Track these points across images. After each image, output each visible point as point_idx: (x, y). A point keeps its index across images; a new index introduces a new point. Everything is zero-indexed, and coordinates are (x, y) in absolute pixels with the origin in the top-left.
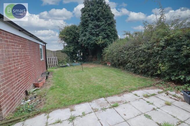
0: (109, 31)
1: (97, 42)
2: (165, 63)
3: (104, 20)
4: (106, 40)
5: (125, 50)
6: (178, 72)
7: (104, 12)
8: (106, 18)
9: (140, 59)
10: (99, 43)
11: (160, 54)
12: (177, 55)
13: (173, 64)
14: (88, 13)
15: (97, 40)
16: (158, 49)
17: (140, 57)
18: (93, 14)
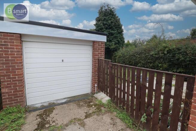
0: (120, 38)
1: (111, 47)
2: (166, 63)
3: (116, 29)
4: (117, 45)
5: (137, 55)
6: (173, 68)
7: (116, 23)
8: (117, 28)
9: (149, 61)
10: (112, 47)
11: (163, 58)
12: (173, 59)
13: (170, 63)
14: (103, 22)
15: (110, 45)
16: (162, 55)
17: (149, 59)
18: (107, 23)
